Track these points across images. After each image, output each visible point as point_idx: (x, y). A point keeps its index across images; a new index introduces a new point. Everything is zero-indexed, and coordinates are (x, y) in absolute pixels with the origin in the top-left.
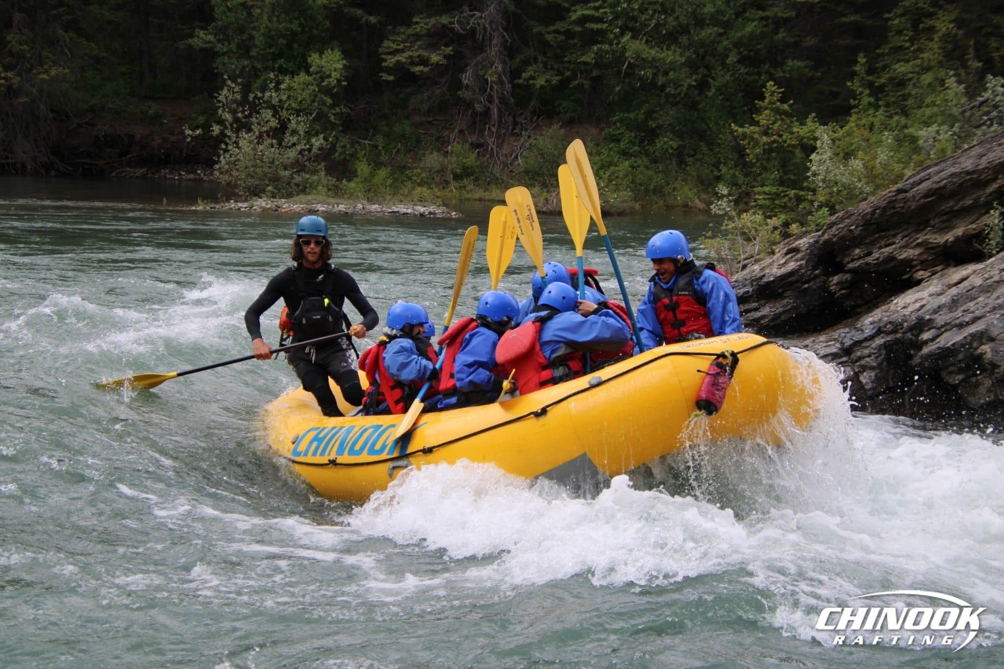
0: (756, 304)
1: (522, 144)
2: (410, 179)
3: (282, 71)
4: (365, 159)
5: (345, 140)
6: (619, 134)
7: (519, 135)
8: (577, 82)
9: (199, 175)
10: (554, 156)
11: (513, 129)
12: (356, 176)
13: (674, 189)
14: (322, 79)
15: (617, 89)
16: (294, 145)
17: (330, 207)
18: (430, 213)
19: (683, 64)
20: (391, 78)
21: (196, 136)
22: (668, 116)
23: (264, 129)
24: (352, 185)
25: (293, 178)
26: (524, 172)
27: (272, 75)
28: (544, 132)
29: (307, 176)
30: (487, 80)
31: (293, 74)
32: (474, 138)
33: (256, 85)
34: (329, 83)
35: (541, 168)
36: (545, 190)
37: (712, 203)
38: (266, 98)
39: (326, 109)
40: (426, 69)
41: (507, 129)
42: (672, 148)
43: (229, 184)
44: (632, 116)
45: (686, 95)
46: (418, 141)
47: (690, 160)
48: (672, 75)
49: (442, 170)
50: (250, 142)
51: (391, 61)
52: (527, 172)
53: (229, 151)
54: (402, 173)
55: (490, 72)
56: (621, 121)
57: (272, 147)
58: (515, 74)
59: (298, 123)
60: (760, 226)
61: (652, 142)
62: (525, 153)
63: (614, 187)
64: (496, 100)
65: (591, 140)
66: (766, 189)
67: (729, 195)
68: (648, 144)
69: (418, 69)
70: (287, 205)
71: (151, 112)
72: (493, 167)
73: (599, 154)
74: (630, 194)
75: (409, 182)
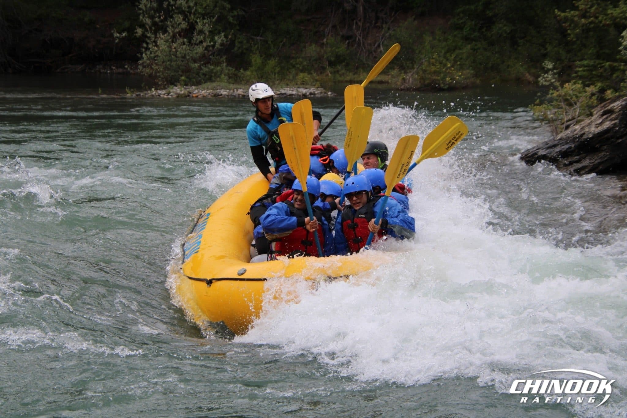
0: (578, 157)
1: (384, 35)
2: (294, 66)
4: (258, 52)
5: (242, 37)
6: (462, 23)
7: (380, 28)
9: (127, 69)
11: (376, 23)
12: (252, 66)
13: (508, 66)
16: (201, 42)
17: (231, 91)
18: (311, 94)
21: (123, 38)
22: (502, 6)
23: (177, 30)
24: (248, 73)
25: (201, 69)
28: (401, 25)
29: (212, 67)
32: (344, 32)
36: (403, 71)
37: (539, 76)
38: (177, 6)
39: (225, 13)
41: (371, 23)
42: (506, 32)
43: (150, 76)
44: (472, 7)
46: (300, 36)
47: (521, 42)
49: (319, 59)
50: (167, 41)
53: (149, 49)
54: (288, 62)
56: (463, 12)
57: (184, 44)
59: (204, 24)
60: (580, 93)
61: (489, 28)
62: (385, 43)
63: (459, 66)
65: (440, 29)
66: (585, 62)
67: (554, 68)
68: (486, 30)
70: (197, 91)
71: (86, 19)
72: (360, 54)
73: (446, 40)
74: (472, 72)
75: (294, 70)
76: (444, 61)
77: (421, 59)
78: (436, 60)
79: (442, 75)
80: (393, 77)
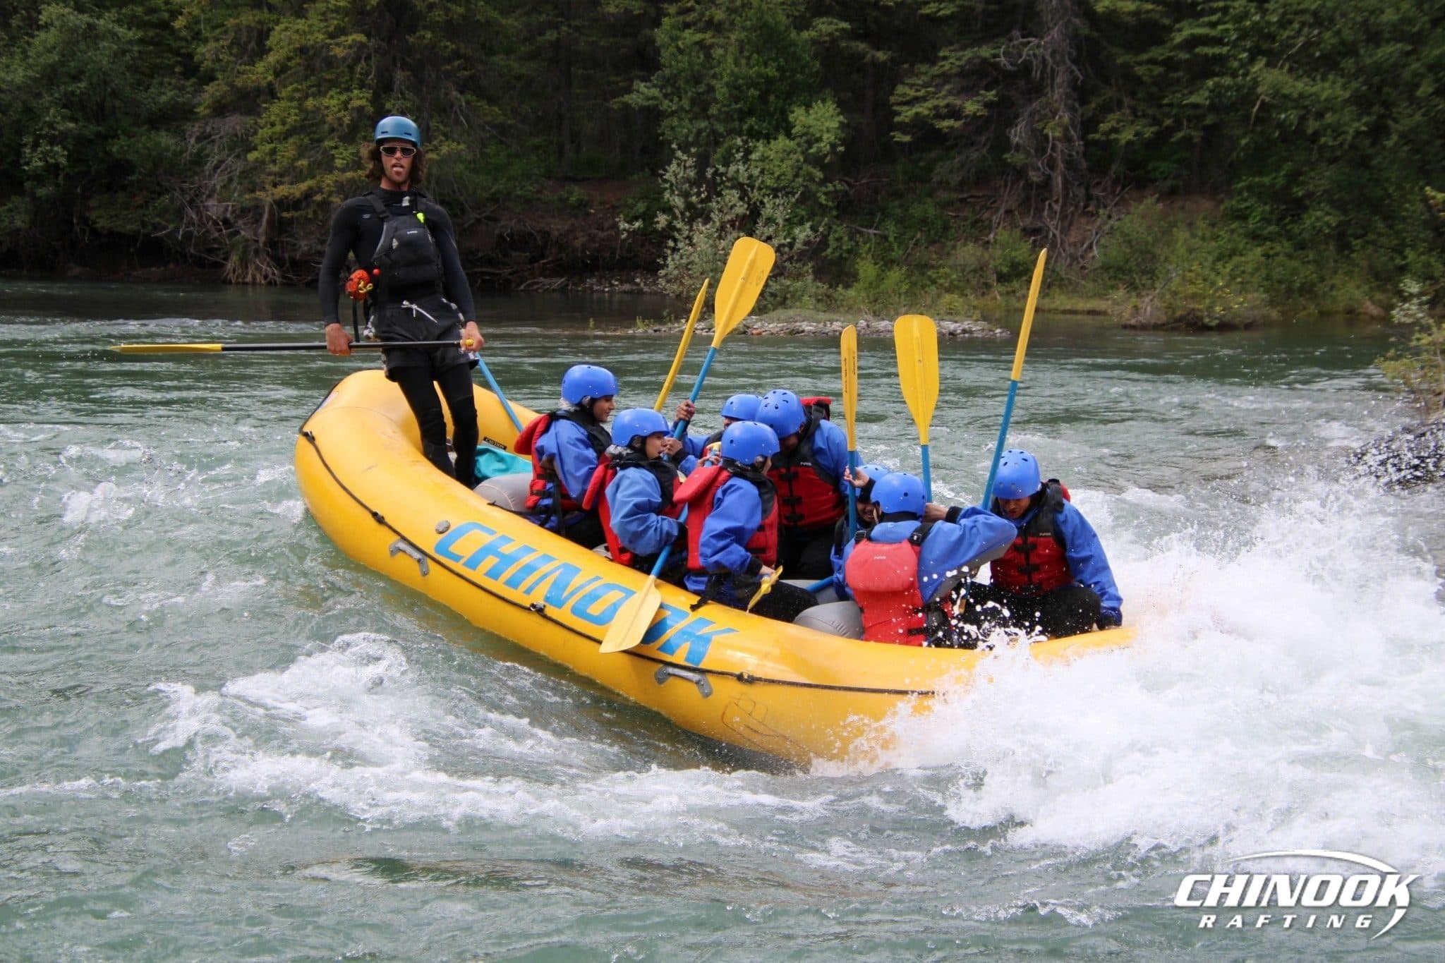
1: (1100, 227)
2: (934, 282)
3: (753, 134)
4: (870, 256)
5: (841, 230)
6: (1247, 208)
7: (1094, 215)
8: (1180, 134)
9: (638, 284)
10: (1147, 243)
11: (1086, 206)
12: (857, 281)
13: (1332, 287)
14: (810, 143)
15: (1244, 142)
16: (769, 238)
17: (821, 325)
18: (964, 331)
19: (1347, 101)
20: (907, 139)
21: (636, 231)
22: (1323, 178)
23: (728, 217)
24: (851, 293)
25: (767, 285)
26: (1102, 268)
27: (739, 141)
28: (1132, 210)
29: (788, 283)
30: (1046, 137)
31: (768, 138)
32: (1027, 222)
33: (718, 156)
34: (820, 150)
35: (1127, 261)
36: (1134, 294)
37: (1393, 307)
38: (729, 175)
39: (813, 187)
40: (958, 124)
41: (1077, 207)
42: (1329, 225)
43: (679, 296)
44: (1266, 180)
45: (1352, 146)
46: (946, 228)
47: (1357, 243)
48: (1329, 118)
49: (981, 269)
50: (709, 236)
51: (907, 114)
52: (1106, 268)
53: (679, 249)
54: (923, 274)
55: (1051, 124)
56: (1249, 188)
58: (1088, 125)
59: (775, 207)
61: (1297, 219)
62: (1103, 241)
63: (1239, 286)
64: (1061, 166)
65: (1204, 218)
67: (1422, 292)
68: (1292, 222)
69: (946, 123)
70: (759, 324)
71: (573, 199)
72: (1056, 262)
73: (1215, 238)
74: (1264, 296)
75: (933, 287)
76: (1212, 276)
77: (1168, 271)
78: (1198, 275)
79: (1207, 301)
80: (1116, 303)
